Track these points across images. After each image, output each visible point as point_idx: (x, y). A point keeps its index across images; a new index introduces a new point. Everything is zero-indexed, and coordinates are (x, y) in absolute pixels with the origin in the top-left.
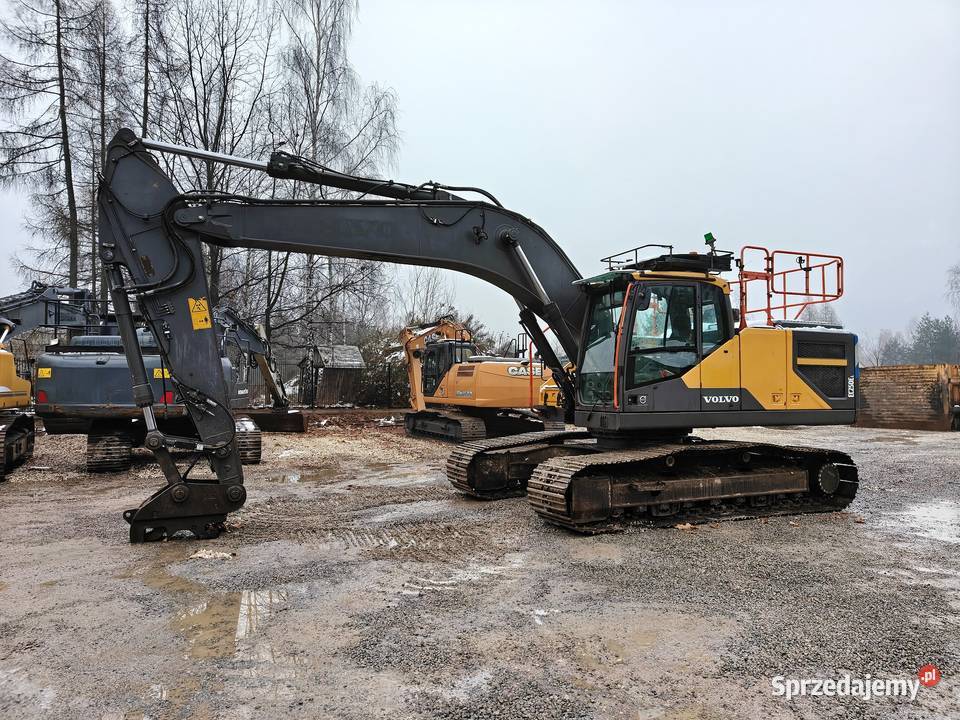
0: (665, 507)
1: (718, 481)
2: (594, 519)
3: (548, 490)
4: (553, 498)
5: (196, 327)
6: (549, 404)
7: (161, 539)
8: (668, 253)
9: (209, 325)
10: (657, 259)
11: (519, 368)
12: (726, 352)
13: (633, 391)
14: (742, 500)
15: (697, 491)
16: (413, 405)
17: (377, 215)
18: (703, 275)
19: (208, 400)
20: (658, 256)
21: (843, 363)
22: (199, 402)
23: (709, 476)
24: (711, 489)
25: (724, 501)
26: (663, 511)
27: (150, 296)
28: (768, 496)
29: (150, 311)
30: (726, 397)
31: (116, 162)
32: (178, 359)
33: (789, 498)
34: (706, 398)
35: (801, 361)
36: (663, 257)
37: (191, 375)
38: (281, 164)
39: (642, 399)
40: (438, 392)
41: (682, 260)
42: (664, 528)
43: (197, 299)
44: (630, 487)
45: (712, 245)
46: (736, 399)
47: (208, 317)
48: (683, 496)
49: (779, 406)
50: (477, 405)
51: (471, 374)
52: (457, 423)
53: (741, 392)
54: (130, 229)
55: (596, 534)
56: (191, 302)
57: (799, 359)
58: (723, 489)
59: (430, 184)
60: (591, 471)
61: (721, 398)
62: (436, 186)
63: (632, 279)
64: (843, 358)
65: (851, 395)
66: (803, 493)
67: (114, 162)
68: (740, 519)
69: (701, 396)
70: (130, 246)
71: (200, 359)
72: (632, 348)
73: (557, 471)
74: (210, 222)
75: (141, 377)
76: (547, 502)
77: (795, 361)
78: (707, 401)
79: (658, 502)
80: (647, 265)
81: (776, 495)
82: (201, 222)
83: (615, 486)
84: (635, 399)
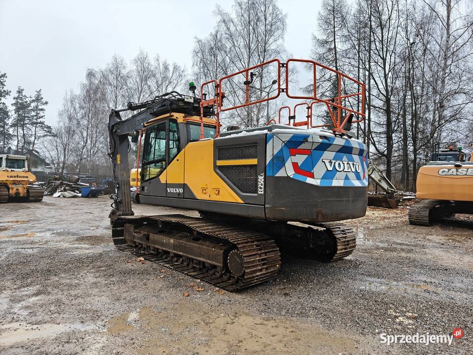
1: (172, 241)
12: (178, 160)
13: (143, 184)
15: (162, 244)
18: (169, 114)
21: (254, 161)
24: (168, 245)
30: (177, 189)
34: (168, 189)
35: (220, 163)
39: (145, 188)
46: (181, 191)
48: (157, 244)
49: (206, 197)
53: (184, 186)
57: (217, 162)
61: (175, 189)
65: (261, 191)
66: (220, 268)
69: (166, 188)
72: (144, 162)
78: (169, 191)
84: (143, 188)
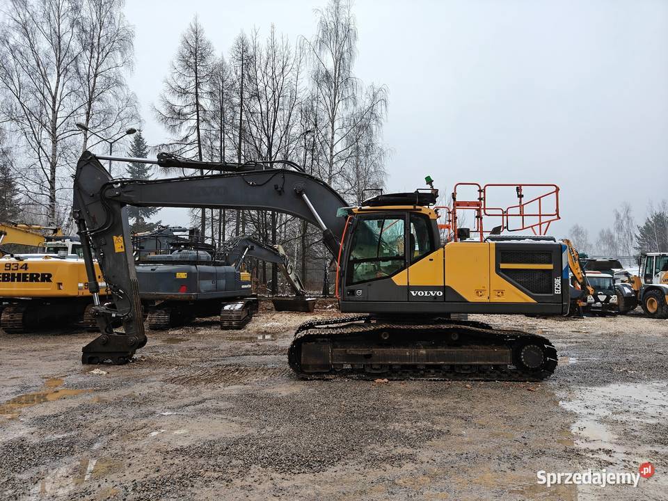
0: (377, 367)
1: (423, 352)
2: (318, 370)
5: (117, 251)
9: (123, 250)
12: (432, 260)
13: (352, 287)
14: (443, 367)
15: (405, 358)
17: (216, 182)
18: (411, 207)
19: (120, 290)
21: (550, 267)
22: (115, 291)
23: (416, 347)
25: (429, 366)
26: (375, 369)
28: (471, 366)
30: (431, 292)
31: (81, 168)
32: (107, 268)
33: (497, 369)
34: (412, 292)
35: (503, 266)
37: (114, 276)
38: (162, 160)
39: (359, 292)
42: (367, 380)
43: (117, 236)
45: (431, 184)
46: (440, 294)
47: (123, 245)
48: (392, 360)
49: (483, 299)
53: (445, 289)
54: (87, 202)
55: (311, 380)
56: (115, 238)
57: (501, 265)
58: (428, 357)
61: (426, 292)
63: (352, 212)
64: (550, 263)
65: (558, 292)
68: (435, 380)
69: (408, 291)
70: (87, 210)
71: (118, 268)
72: (352, 258)
77: (498, 266)
78: (414, 295)
79: (369, 363)
81: (480, 365)
83: (334, 350)
84: (353, 292)
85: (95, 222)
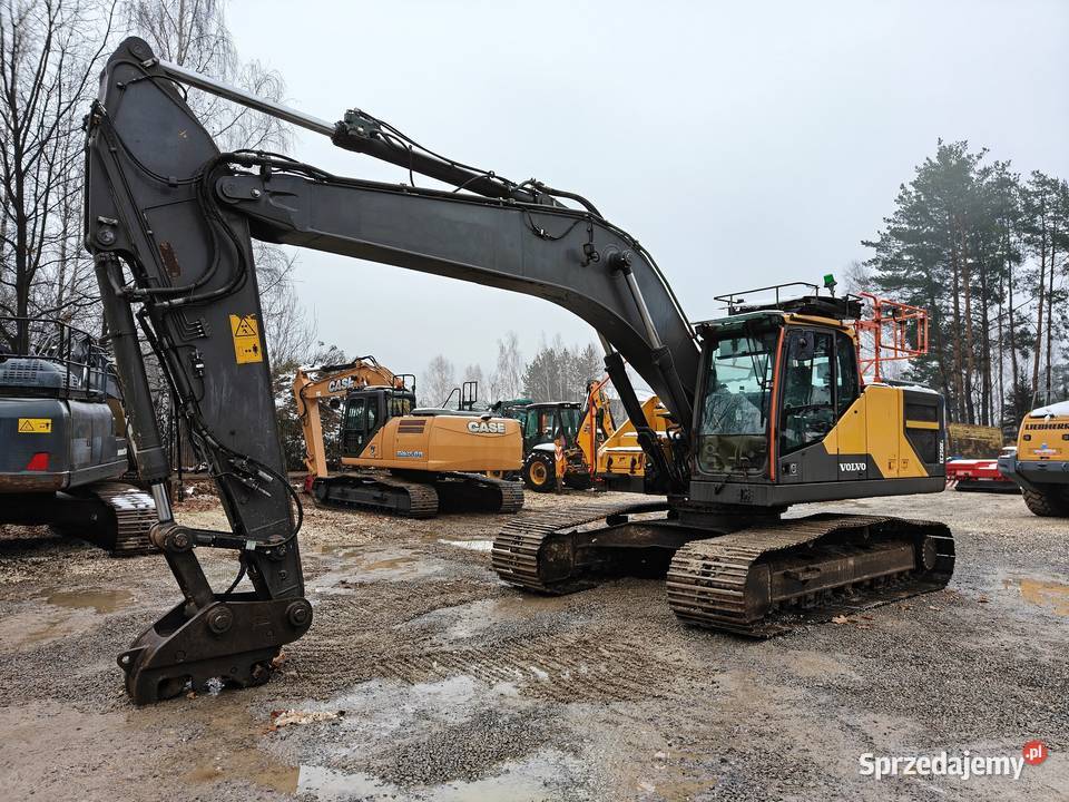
0: (811, 597)
1: (851, 562)
3: (710, 584)
4: (719, 595)
5: (240, 360)
6: (614, 471)
7: (181, 695)
8: (814, 295)
9: (259, 358)
10: (799, 301)
11: (479, 424)
12: (856, 412)
13: (786, 458)
14: (868, 583)
15: (836, 576)
16: (310, 467)
18: (837, 323)
19: (261, 473)
20: (800, 296)
21: (935, 426)
22: (246, 475)
23: (842, 557)
24: (845, 573)
25: (855, 585)
26: (809, 602)
27: (179, 306)
29: (172, 331)
30: (857, 465)
31: (123, 88)
32: (214, 409)
33: (899, 578)
34: (841, 466)
35: (911, 424)
36: (806, 299)
37: (233, 433)
38: (361, 129)
39: (793, 468)
40: (367, 452)
41: (824, 303)
42: (823, 623)
43: (242, 317)
44: (786, 575)
46: (863, 466)
47: (258, 345)
49: (893, 474)
50: (431, 468)
51: (421, 431)
52: (403, 491)
54: (144, 198)
56: (235, 320)
58: (857, 571)
59: (532, 182)
60: (768, 558)
61: (853, 465)
62: (539, 186)
63: (783, 320)
64: (936, 421)
65: (942, 461)
66: (910, 570)
67: (120, 88)
68: (879, 606)
70: (144, 225)
71: (246, 409)
72: (785, 406)
73: (717, 559)
74: (267, 202)
75: (152, 435)
76: (708, 601)
77: (905, 424)
78: (842, 469)
79: (807, 591)
80: (787, 306)
81: (891, 575)
82: (254, 200)
83: (773, 575)
84: (787, 466)
85: (174, 267)
